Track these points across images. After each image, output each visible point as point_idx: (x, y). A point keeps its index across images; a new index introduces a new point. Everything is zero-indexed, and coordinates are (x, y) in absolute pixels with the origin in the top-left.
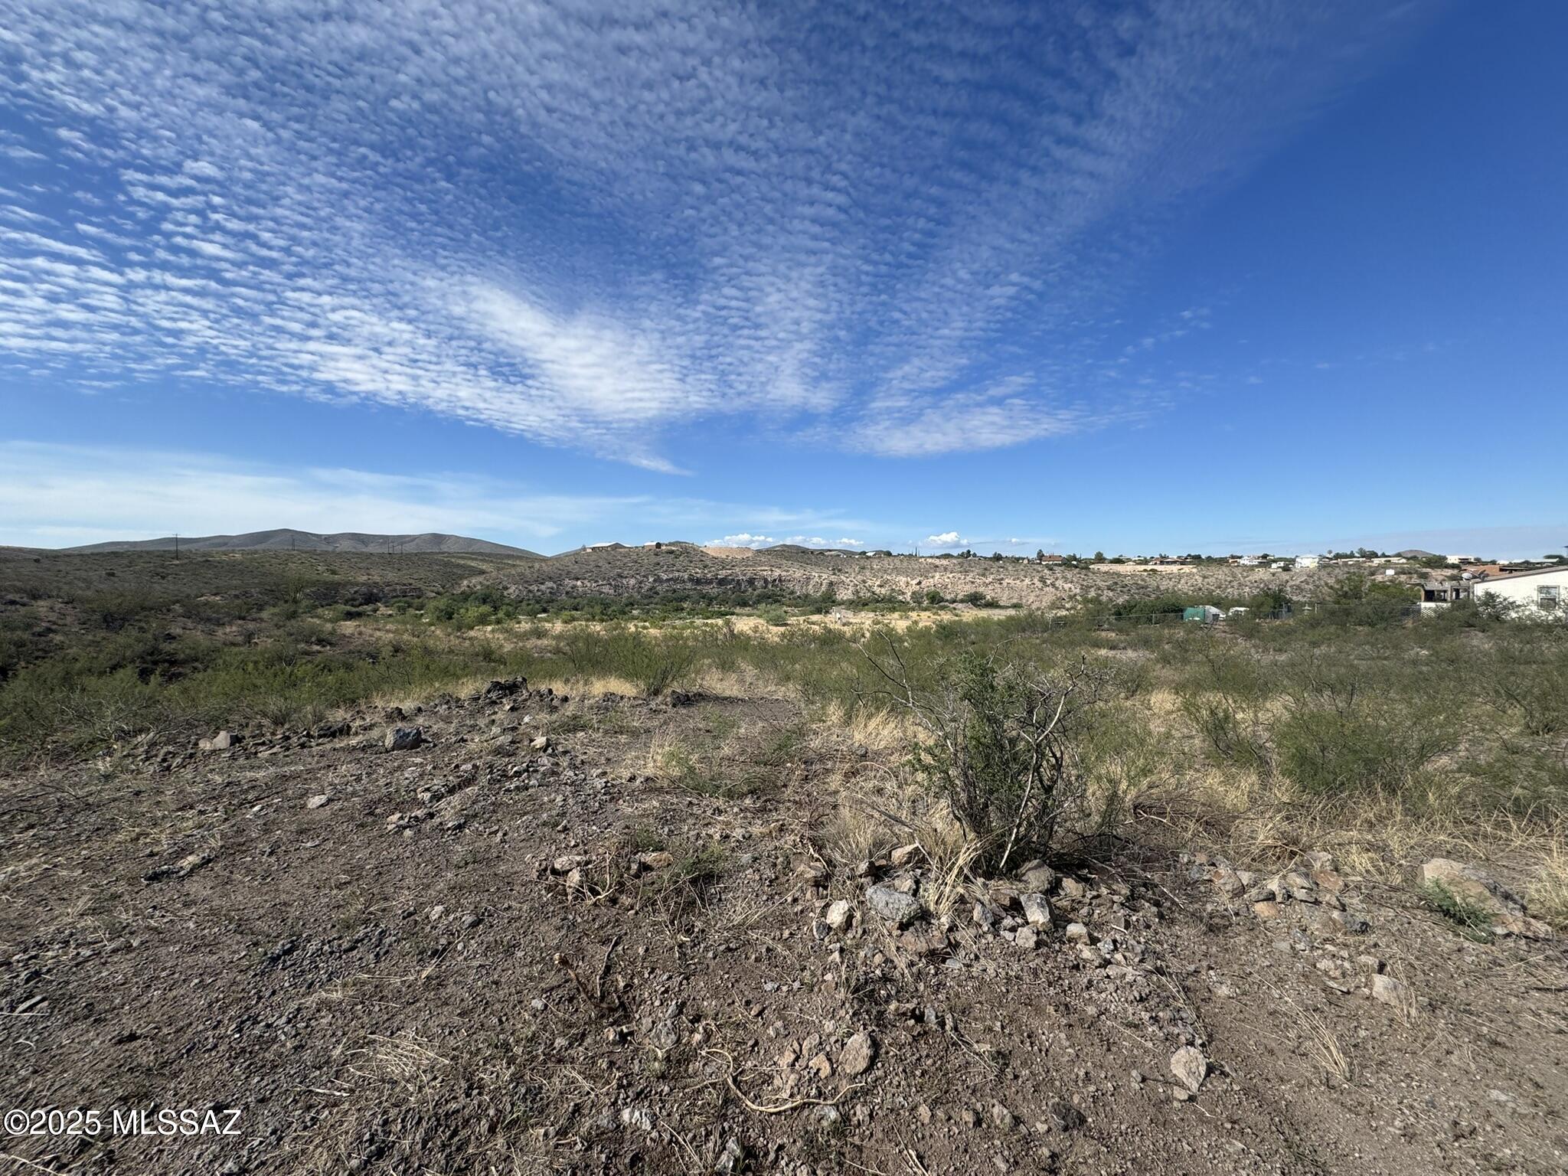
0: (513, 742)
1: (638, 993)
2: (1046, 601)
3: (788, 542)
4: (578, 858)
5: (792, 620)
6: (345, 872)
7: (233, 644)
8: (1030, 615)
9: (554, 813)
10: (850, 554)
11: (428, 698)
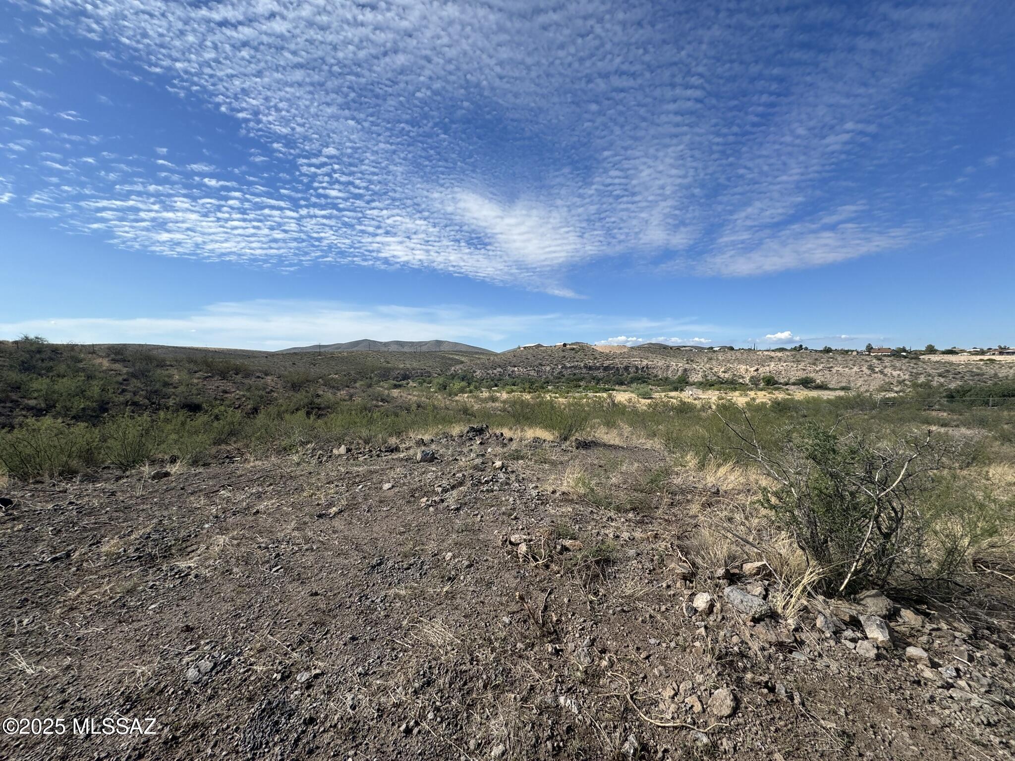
0: (483, 463)
1: (565, 626)
2: (874, 385)
3: (654, 341)
4: (525, 537)
5: (656, 395)
6: (403, 526)
7: (345, 400)
8: (859, 396)
9: (509, 507)
10: (700, 349)
11: (437, 434)
